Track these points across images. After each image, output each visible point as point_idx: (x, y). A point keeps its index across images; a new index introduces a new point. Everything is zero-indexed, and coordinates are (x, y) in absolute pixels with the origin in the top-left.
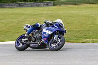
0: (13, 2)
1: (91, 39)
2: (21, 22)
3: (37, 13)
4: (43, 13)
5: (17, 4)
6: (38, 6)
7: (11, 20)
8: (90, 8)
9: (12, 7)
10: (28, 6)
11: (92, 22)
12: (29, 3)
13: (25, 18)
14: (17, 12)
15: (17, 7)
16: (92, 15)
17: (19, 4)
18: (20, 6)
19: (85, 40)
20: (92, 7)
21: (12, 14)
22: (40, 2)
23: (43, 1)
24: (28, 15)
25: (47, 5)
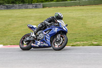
1: (82, 42)
2: (8, 25)
3: (25, 15)
4: (32, 15)
6: (27, 8)
8: (81, 9)
10: (16, 8)
11: (82, 24)
12: (17, 5)
13: (12, 20)
14: (5, 14)
15: (5, 9)
16: (83, 18)
17: (7, 6)
18: (8, 8)
19: (75, 44)
20: (83, 9)
22: (29, 4)
23: (31, 3)
24: (16, 17)
25: (36, 7)
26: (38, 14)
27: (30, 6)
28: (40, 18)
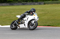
0: (19, 2)
5: (22, 3)
6: (35, 5)
7: (18, 13)
9: (18, 5)
10: (28, 4)
12: (29, 3)
14: (22, 8)
17: (23, 3)
18: (23, 4)
21: (18, 9)
22: (36, 2)
23: (37, 2)
25: (40, 4)
26: (41, 8)
27: (36, 3)
28: (42, 10)
